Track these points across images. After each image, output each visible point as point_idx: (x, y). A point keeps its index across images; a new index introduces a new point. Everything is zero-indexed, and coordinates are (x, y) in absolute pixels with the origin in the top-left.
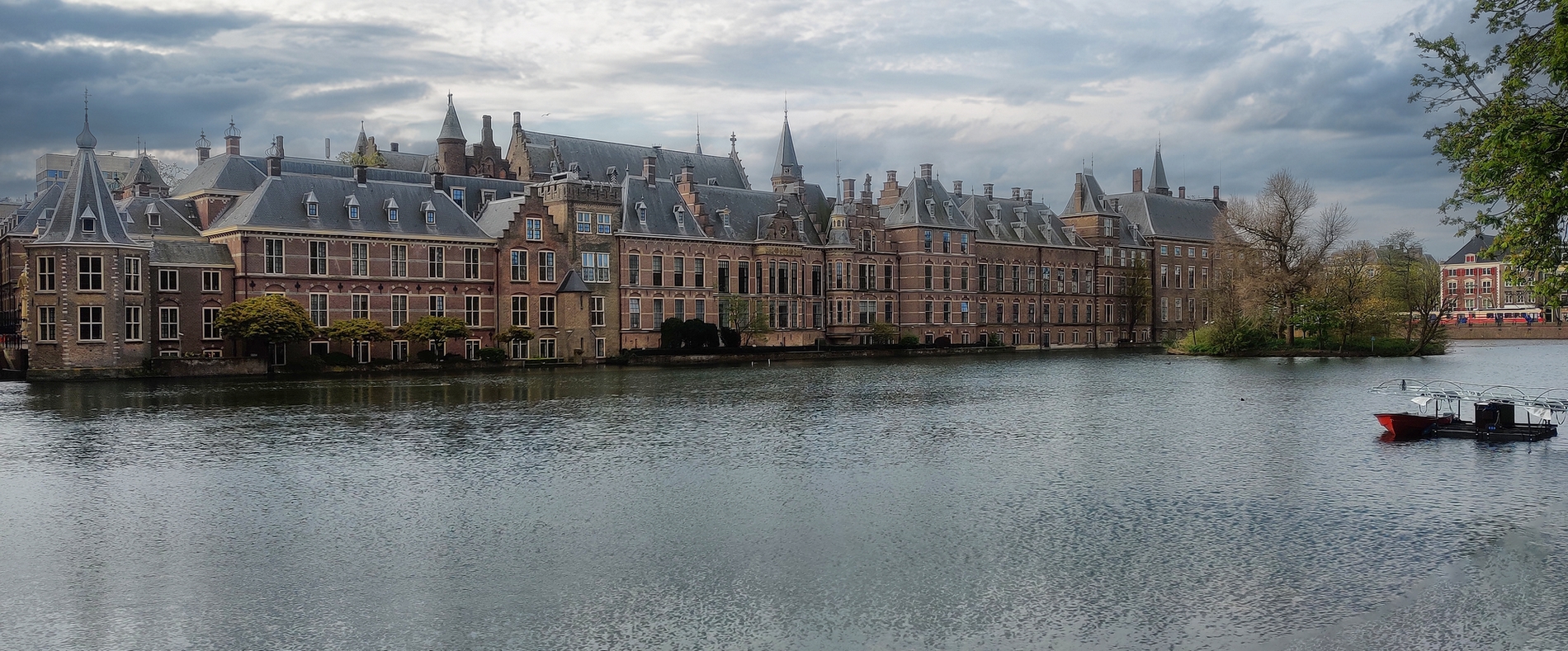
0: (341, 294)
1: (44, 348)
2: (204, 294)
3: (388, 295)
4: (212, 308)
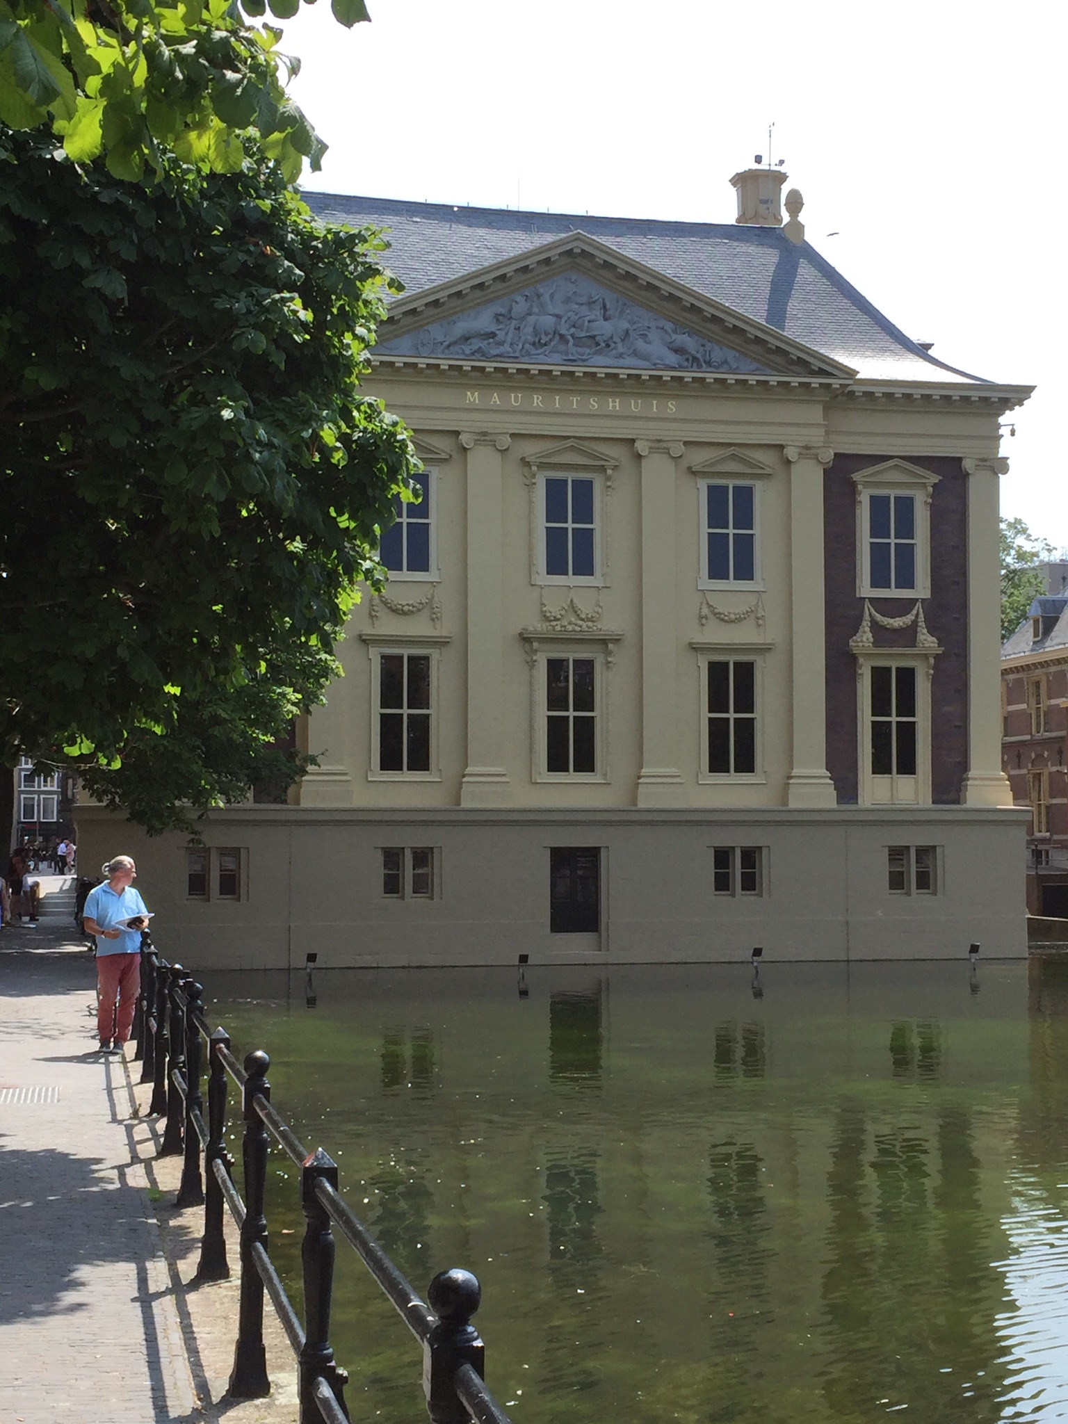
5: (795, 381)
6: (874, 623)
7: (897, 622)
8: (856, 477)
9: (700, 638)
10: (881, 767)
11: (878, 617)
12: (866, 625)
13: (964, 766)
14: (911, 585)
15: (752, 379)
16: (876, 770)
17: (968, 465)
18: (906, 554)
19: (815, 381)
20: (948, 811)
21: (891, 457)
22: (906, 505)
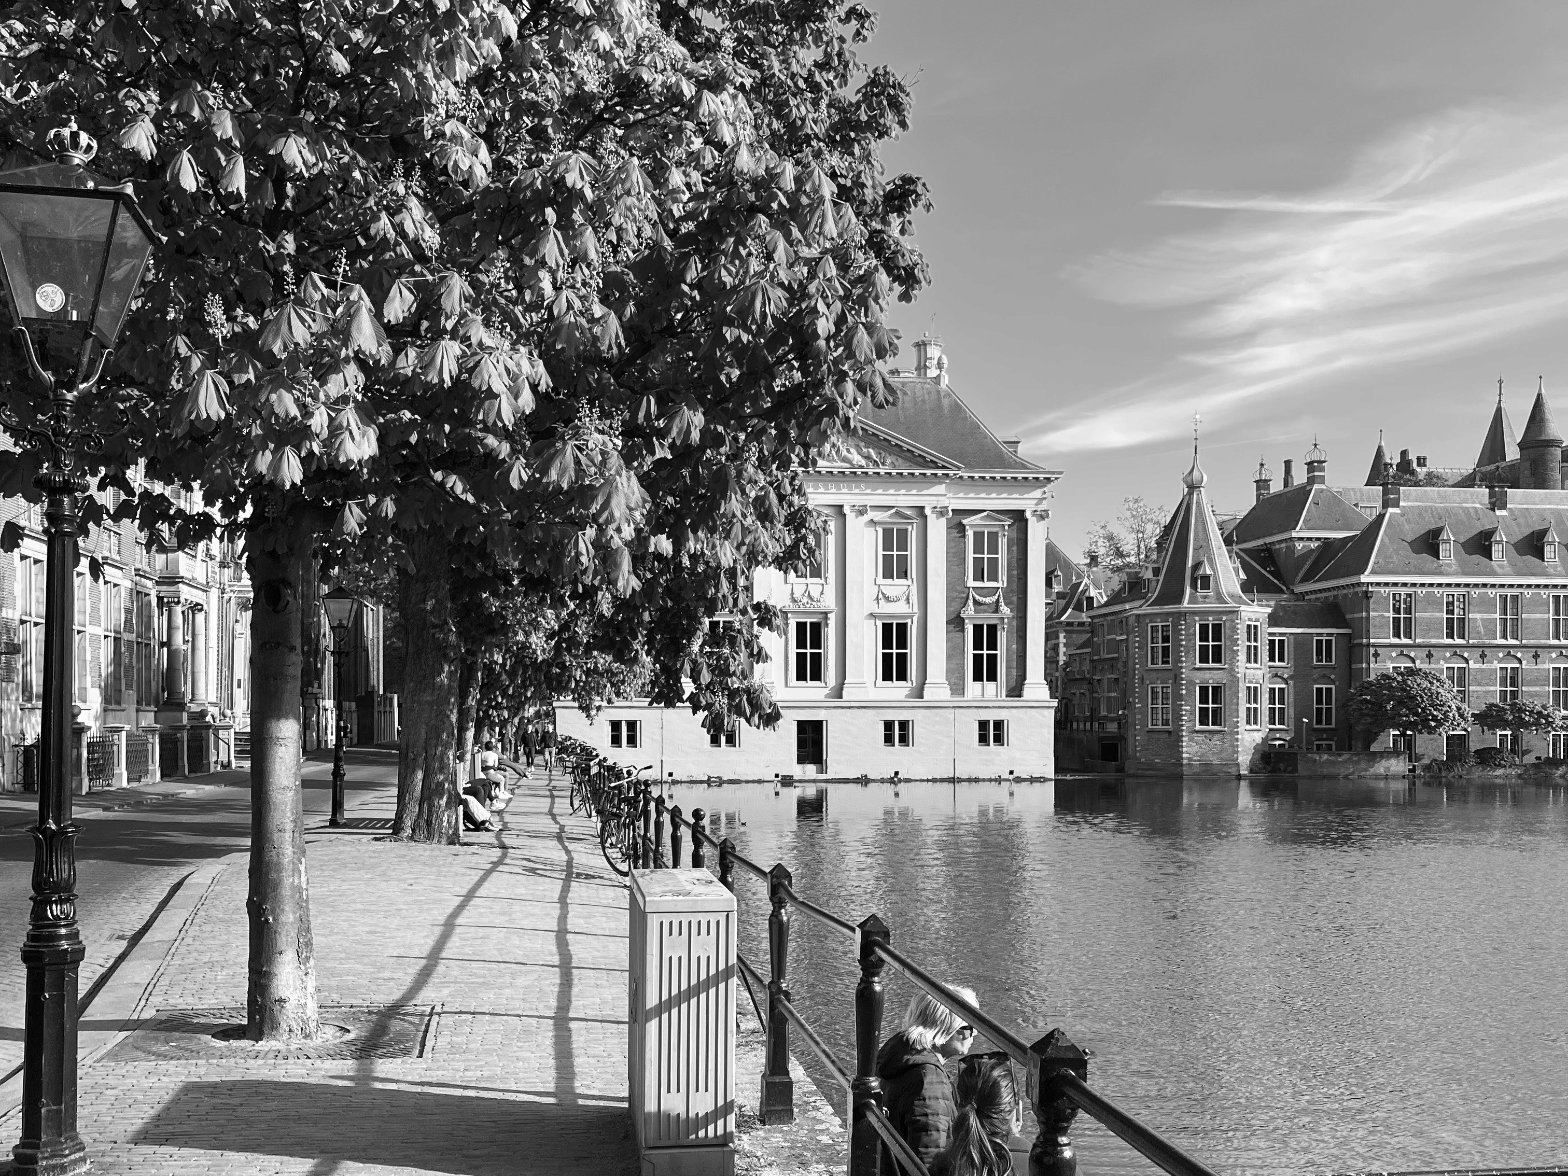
0: (1485, 666)
1: (1156, 736)
2: (1316, 667)
3: (1546, 666)
4: (1324, 686)
5: (929, 472)
6: (976, 602)
7: (988, 600)
8: (965, 522)
9: (876, 610)
10: (978, 677)
11: (977, 597)
12: (970, 602)
13: (1023, 677)
14: (996, 580)
15: (905, 472)
16: (975, 680)
17: (1028, 515)
18: (993, 563)
19: (940, 472)
20: (1014, 701)
21: (984, 511)
22: (993, 537)
